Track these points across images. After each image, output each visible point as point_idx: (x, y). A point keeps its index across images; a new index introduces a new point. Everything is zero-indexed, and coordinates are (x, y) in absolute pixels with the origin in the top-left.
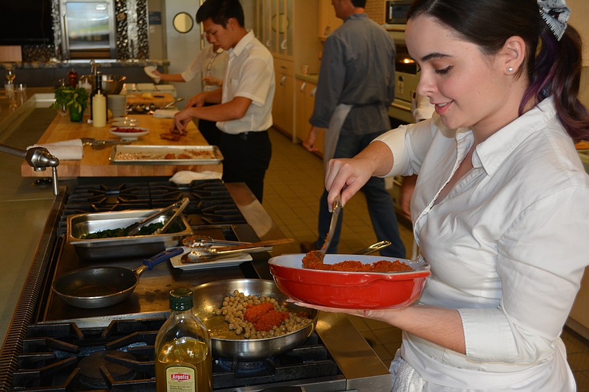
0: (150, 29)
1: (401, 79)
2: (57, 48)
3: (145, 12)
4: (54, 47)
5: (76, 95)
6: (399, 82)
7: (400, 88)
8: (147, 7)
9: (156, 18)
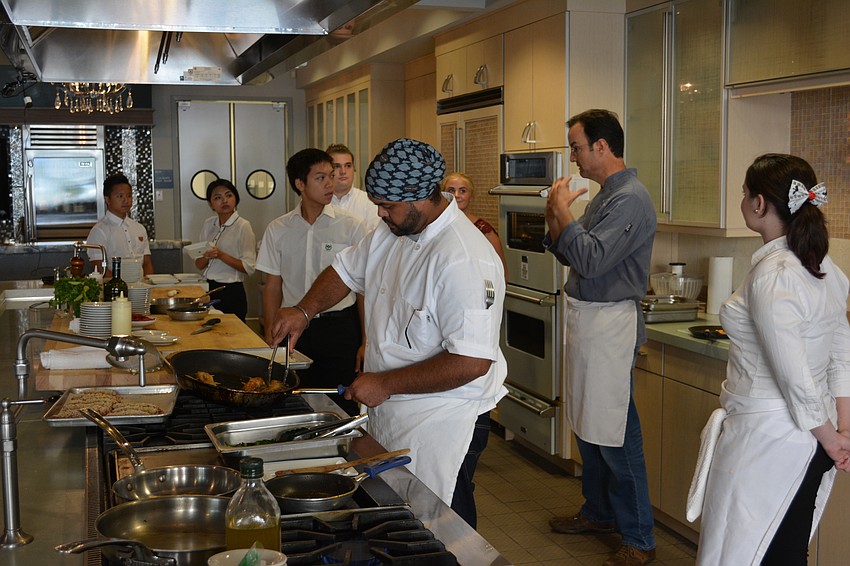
0: (158, 195)
1: (525, 259)
2: (16, 224)
3: (149, 171)
4: (12, 223)
5: (86, 288)
6: (522, 263)
7: (525, 272)
8: (152, 164)
9: (167, 179)
